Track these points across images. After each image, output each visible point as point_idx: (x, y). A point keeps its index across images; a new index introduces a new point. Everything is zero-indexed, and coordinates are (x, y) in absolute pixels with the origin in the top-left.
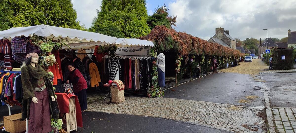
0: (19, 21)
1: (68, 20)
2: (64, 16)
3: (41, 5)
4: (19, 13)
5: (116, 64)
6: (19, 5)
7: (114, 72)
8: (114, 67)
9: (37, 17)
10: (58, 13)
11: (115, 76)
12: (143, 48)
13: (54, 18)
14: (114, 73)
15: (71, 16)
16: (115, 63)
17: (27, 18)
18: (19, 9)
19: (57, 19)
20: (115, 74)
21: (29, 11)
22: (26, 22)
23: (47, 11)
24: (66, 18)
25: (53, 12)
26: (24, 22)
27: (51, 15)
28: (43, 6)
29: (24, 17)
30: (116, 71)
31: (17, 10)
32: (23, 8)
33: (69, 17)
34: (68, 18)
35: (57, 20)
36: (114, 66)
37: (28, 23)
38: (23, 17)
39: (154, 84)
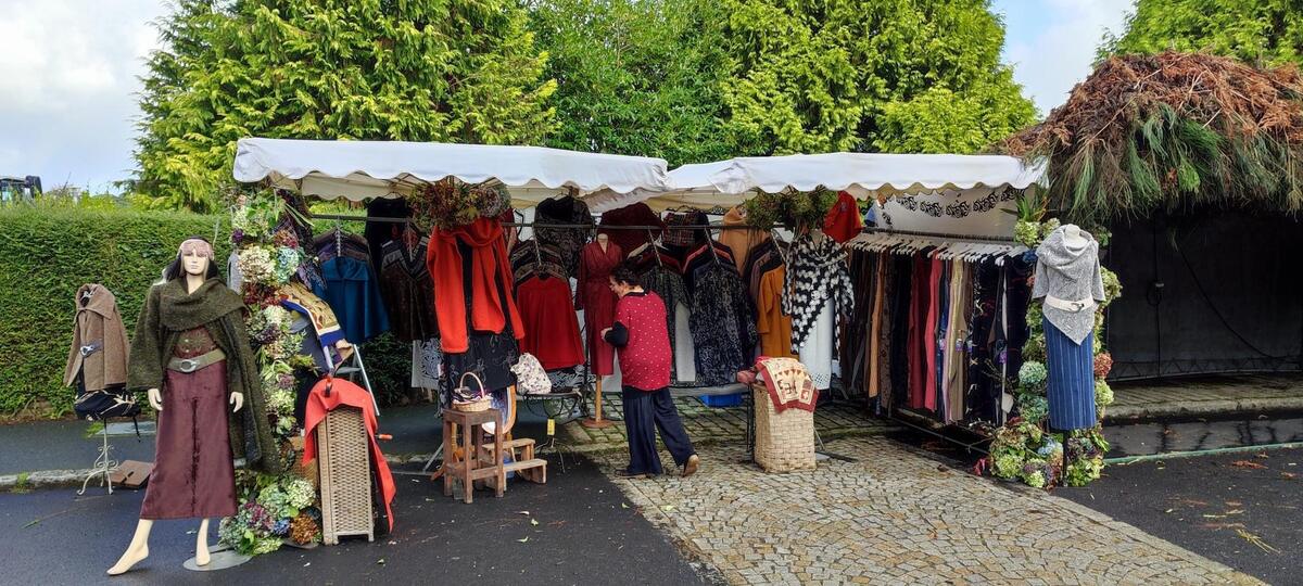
0: (755, 97)
1: (954, 67)
2: (934, 52)
3: (839, 19)
4: (758, 62)
5: (809, 280)
6: (759, 32)
7: (799, 317)
8: (801, 292)
9: (820, 74)
10: (908, 40)
11: (802, 339)
12: (999, 193)
13: (887, 65)
14: (797, 321)
15: (965, 47)
16: (806, 276)
17: (784, 80)
18: (758, 48)
19: (905, 66)
20: (801, 330)
21: (792, 51)
22: (780, 96)
23: (861, 41)
24: (942, 57)
25: (884, 38)
26: (771, 96)
27: (874, 55)
28: (847, 22)
29: (775, 76)
30: (810, 316)
31: (751, 54)
32: (775, 41)
33: (954, 52)
34: (954, 57)
35: (902, 71)
36: (803, 288)
37: (785, 100)
38: (770, 80)
39: (1025, 408)
